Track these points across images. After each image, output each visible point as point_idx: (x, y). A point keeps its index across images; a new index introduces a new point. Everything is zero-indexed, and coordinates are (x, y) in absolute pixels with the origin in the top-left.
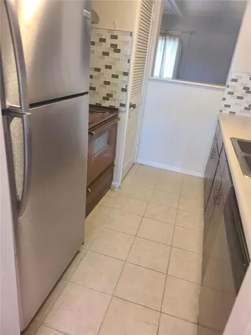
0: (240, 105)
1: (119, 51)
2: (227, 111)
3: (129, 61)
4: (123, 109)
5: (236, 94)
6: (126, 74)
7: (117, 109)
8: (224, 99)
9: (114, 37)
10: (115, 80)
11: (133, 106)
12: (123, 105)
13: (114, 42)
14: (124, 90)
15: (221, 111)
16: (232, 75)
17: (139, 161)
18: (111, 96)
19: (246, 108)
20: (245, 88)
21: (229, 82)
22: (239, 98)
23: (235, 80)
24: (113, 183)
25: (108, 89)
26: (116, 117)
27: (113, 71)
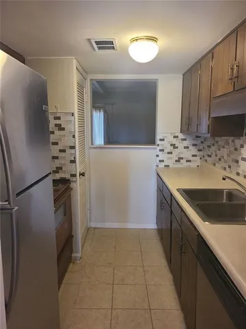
0: (171, 158)
1: (63, 129)
2: (162, 165)
3: (74, 136)
4: (74, 179)
5: (166, 151)
6: (73, 147)
7: (69, 180)
8: (158, 156)
9: (59, 118)
10: (63, 154)
11: (82, 174)
12: (74, 176)
13: (58, 122)
14: (73, 162)
15: (157, 166)
16: (158, 137)
17: (93, 225)
18: (61, 168)
19: (176, 161)
20: (171, 145)
21: (158, 142)
22: (169, 153)
23: (161, 140)
24: (73, 255)
25: (57, 163)
26: (69, 189)
27: (60, 147)
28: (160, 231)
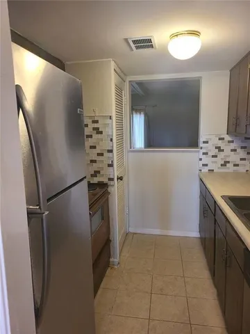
0: (215, 162)
1: (101, 133)
2: (205, 170)
3: (111, 140)
4: (112, 183)
5: (211, 154)
6: (111, 151)
7: (107, 184)
8: (201, 159)
9: (97, 122)
10: (101, 158)
11: (120, 178)
12: (112, 179)
13: (96, 125)
14: (111, 165)
15: (200, 170)
16: (202, 138)
17: (132, 230)
18: (99, 172)
19: (222, 165)
20: (216, 148)
21: (201, 145)
22: (213, 156)
23: (207, 142)
24: (111, 260)
25: (95, 167)
26: (106, 193)
27: (98, 150)
28: (203, 240)
